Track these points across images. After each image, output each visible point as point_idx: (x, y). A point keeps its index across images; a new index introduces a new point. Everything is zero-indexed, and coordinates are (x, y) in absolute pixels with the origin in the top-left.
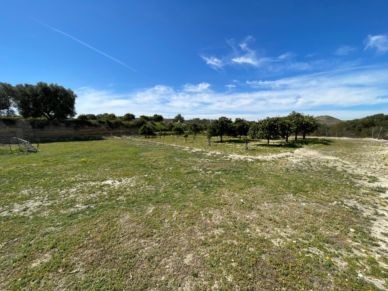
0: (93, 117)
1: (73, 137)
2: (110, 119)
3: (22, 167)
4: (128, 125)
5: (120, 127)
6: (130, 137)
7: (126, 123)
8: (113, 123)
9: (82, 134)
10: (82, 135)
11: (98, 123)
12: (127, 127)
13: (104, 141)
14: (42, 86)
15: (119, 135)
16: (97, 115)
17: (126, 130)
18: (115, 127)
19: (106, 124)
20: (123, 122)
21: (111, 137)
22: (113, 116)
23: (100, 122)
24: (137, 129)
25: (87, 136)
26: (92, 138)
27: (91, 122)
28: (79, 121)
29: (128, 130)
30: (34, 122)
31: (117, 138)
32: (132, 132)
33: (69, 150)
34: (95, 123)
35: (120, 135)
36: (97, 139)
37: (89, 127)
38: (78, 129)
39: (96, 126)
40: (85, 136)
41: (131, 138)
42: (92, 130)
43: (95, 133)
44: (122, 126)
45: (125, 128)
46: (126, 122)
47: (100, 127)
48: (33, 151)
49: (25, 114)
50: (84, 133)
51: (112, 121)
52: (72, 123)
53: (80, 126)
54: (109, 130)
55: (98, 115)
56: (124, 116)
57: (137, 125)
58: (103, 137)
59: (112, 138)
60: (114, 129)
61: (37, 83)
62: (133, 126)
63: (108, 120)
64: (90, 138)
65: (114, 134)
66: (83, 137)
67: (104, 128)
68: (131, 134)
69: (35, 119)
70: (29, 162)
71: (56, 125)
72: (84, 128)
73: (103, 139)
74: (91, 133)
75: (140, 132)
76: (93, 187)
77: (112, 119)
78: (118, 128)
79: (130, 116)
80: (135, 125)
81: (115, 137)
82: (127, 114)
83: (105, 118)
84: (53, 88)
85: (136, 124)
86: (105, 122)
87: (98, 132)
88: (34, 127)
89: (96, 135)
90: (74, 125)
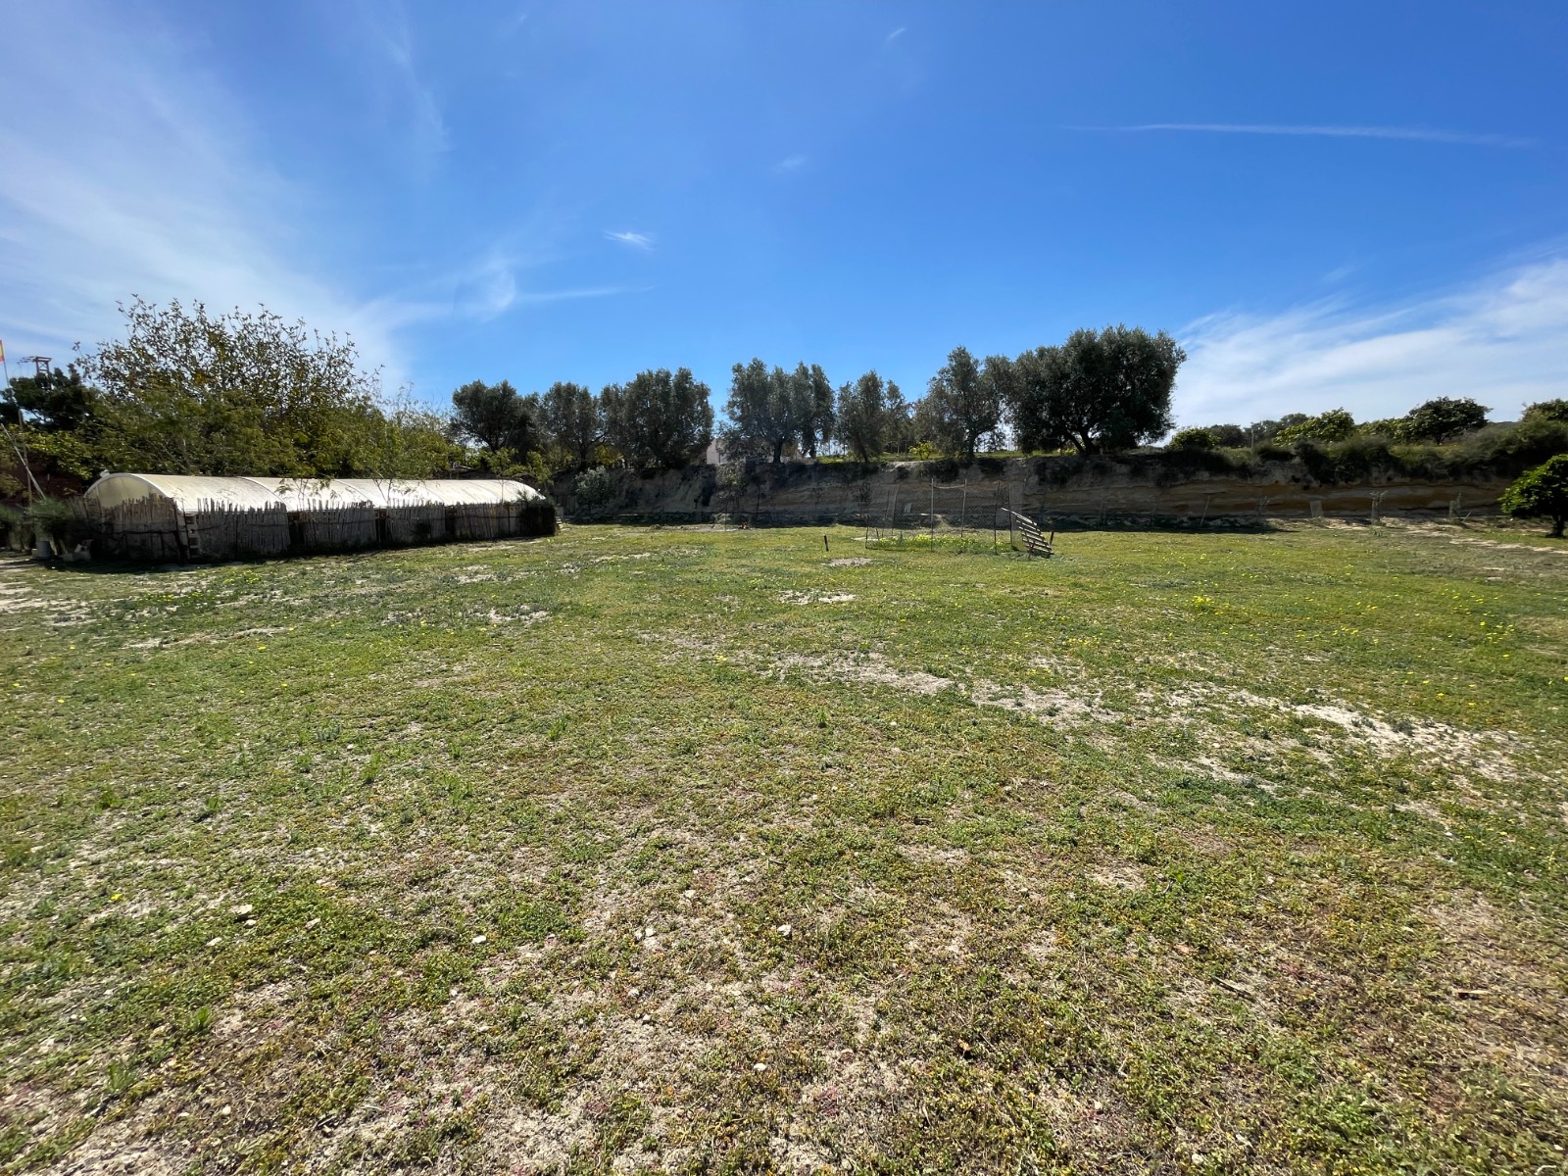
0: (1231, 436)
1: (1149, 516)
2: (1322, 437)
3: (1024, 594)
4: (1427, 460)
5: (1375, 474)
6: (1430, 525)
7: (1414, 454)
8: (1331, 456)
9: (1182, 506)
10: (1184, 508)
11: (1258, 459)
12: (1419, 472)
13: (1275, 536)
14: (1080, 343)
15: (1359, 513)
16: (1249, 426)
17: (1406, 492)
18: (1341, 473)
19: (1297, 460)
20: (1396, 448)
21: (1312, 523)
22: (1340, 424)
23: (1269, 455)
24: (1488, 485)
25: (1199, 514)
26: (1219, 522)
27: (1226, 455)
28: (1179, 453)
29: (1421, 492)
30: (1044, 464)
31: (1344, 527)
32: (1448, 498)
33: (1141, 559)
34: (1242, 458)
35: (1369, 516)
36: (1242, 526)
37: (1215, 479)
38: (1171, 486)
39: (1244, 471)
40: (1191, 513)
41: (1436, 534)
42: (1223, 490)
43: (1238, 500)
44: (1386, 471)
45: (1407, 480)
46: (1417, 448)
47: (1265, 474)
48: (1040, 553)
49: (1026, 443)
50: (1190, 503)
51: (1331, 448)
52: (1151, 464)
53: (1181, 476)
54: (1306, 488)
55: (1255, 426)
56: (1408, 419)
57: (1492, 462)
58: (1273, 522)
59: (1318, 529)
60: (1334, 484)
61: (1068, 337)
62: (1459, 470)
63: (1309, 442)
64: (1211, 523)
65: (1332, 510)
66: (1185, 519)
67: (1283, 482)
68: (1442, 511)
69: (1048, 455)
70: (1037, 580)
71: (1102, 470)
72: (1194, 482)
73: (1274, 530)
74: (1218, 501)
75: (1517, 500)
76: (1261, 713)
77: (1332, 436)
78: (1358, 481)
79: (1449, 414)
80: (1481, 462)
81: (1336, 524)
82: (1429, 406)
83: (1290, 433)
84: (1110, 342)
85: (1489, 455)
86: (1293, 452)
87: (1252, 500)
88: (1042, 480)
89: (1240, 513)
90: (1160, 469)
